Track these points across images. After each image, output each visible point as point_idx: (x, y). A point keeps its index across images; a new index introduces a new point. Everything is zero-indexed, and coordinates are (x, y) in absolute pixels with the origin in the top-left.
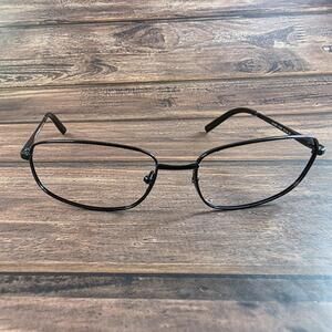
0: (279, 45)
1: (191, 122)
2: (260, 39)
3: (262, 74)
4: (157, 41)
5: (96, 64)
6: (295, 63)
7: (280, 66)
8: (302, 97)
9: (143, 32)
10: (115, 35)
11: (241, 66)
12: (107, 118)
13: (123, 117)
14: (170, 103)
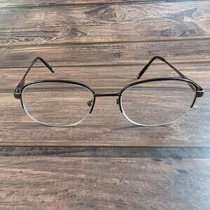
0: (187, 20)
1: (132, 67)
2: (176, 15)
3: (176, 38)
4: (112, 16)
5: (74, 31)
6: (196, 31)
7: (187, 33)
8: (199, 52)
9: (103, 11)
10: (86, 13)
11: (163, 33)
12: (81, 64)
13: (91, 64)
14: (119, 56)
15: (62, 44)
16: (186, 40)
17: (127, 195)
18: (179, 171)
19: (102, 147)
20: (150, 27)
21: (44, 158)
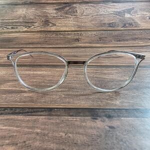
0: (127, 16)
1: (86, 49)
2: (119, 12)
3: (119, 28)
4: (74, 12)
5: (47, 22)
6: (133, 24)
7: (127, 25)
8: (135, 39)
10: (56, 9)
11: (110, 25)
12: (50, 46)
13: (57, 46)
14: (78, 41)
15: (38, 32)
16: (126, 30)
17: (69, 146)
18: (110, 127)
19: (56, 108)
20: (101, 21)
21: (12, 117)
